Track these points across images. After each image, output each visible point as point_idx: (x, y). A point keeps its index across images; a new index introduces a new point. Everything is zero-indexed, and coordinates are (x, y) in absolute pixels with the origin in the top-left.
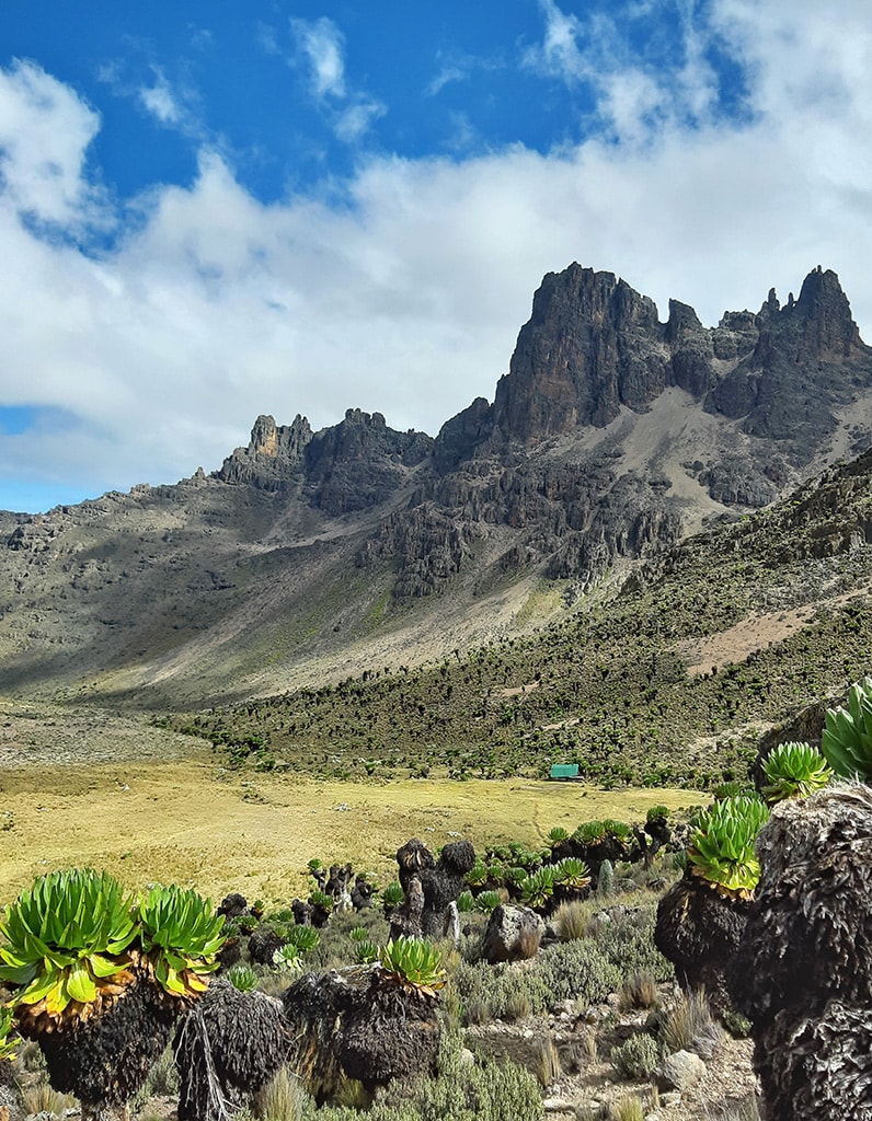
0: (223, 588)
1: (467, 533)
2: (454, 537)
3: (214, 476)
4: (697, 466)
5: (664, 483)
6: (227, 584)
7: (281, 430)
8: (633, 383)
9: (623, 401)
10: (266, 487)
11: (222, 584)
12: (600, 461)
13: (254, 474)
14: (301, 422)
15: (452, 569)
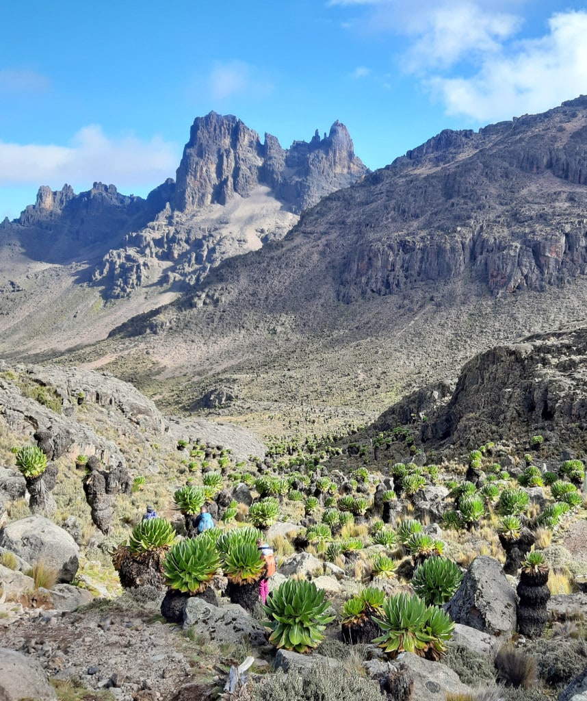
0: (18, 291)
1: (145, 265)
2: (138, 267)
3: (15, 221)
4: (262, 231)
5: (244, 241)
6: (21, 289)
7: (55, 193)
8: (241, 180)
9: (236, 190)
10: (46, 228)
11: (17, 289)
12: (217, 226)
13: (39, 221)
14: (67, 188)
15: (137, 284)
